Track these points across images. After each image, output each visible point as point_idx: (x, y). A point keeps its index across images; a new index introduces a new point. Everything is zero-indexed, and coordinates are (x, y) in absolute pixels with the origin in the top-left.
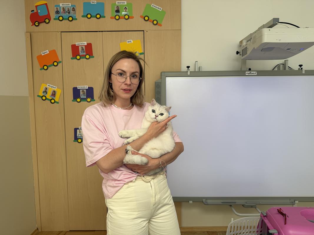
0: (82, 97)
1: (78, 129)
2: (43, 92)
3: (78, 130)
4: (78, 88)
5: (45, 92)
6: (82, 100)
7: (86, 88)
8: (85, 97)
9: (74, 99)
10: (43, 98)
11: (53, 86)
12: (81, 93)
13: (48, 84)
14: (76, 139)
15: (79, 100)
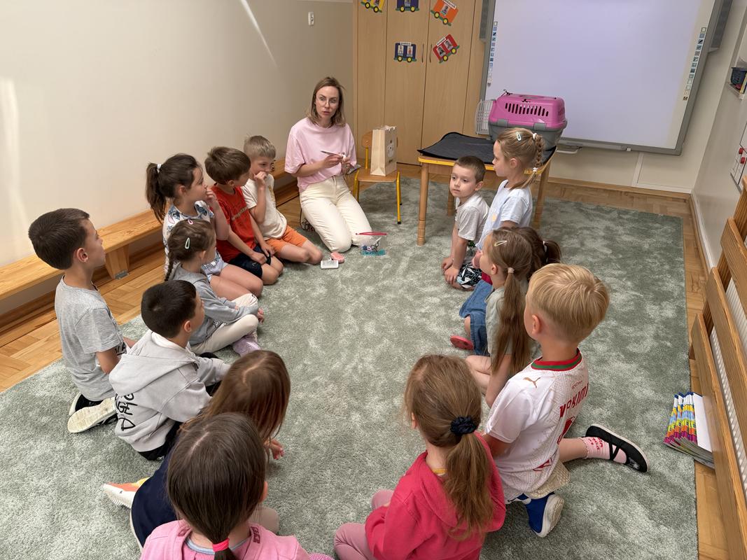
0: (406, 5)
1: (399, 44)
3: (399, 46)
6: (405, 8)
8: (409, 5)
9: (398, 7)
10: (367, 5)
14: (397, 56)
15: (402, 9)
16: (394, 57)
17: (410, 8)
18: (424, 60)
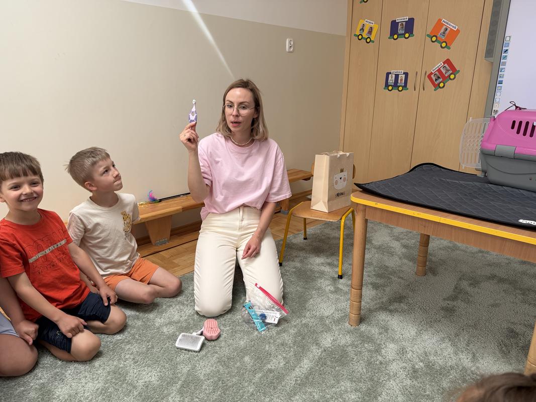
0: (400, 32)
1: (390, 73)
2: (360, 30)
3: (390, 75)
4: (397, 21)
5: (362, 29)
7: (405, 20)
8: (404, 32)
9: (390, 35)
10: (359, 37)
11: (370, 21)
12: (400, 27)
13: (366, 20)
14: (387, 85)
15: (396, 36)
16: (384, 87)
17: (404, 34)
18: (417, 89)
